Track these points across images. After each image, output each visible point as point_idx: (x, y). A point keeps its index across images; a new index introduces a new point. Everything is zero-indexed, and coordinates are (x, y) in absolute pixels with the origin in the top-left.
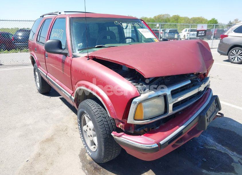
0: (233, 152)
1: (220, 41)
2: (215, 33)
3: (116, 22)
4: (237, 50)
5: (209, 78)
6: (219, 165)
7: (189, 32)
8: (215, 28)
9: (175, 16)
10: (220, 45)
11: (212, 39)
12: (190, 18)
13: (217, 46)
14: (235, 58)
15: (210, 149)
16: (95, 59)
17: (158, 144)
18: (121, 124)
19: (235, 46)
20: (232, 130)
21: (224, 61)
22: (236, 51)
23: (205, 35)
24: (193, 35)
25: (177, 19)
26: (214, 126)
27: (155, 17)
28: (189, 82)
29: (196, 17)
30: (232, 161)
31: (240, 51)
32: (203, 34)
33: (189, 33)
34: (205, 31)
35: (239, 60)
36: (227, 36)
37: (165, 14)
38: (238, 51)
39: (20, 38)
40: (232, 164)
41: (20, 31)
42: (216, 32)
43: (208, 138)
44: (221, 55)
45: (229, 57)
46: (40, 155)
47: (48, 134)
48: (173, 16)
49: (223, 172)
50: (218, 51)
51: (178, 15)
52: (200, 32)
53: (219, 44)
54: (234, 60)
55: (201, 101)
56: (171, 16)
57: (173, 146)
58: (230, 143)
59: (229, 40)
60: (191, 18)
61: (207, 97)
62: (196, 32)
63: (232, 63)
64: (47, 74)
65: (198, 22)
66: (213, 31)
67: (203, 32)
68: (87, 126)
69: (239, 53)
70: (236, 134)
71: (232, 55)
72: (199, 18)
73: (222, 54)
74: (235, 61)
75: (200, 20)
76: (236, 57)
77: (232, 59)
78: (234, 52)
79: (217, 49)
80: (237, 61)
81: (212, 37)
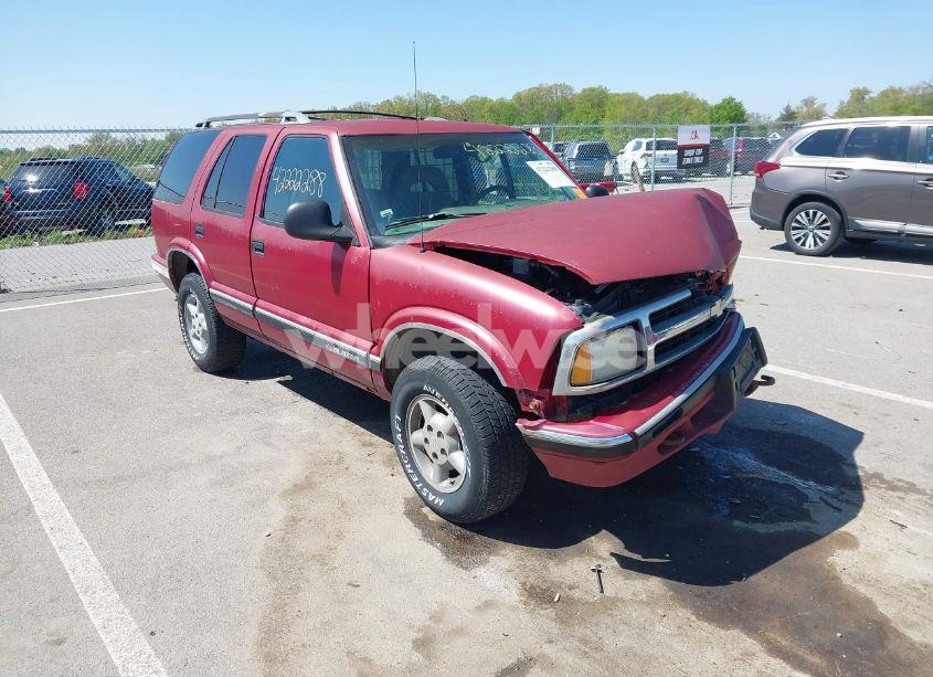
0: (807, 480)
1: (757, 181)
2: (736, 154)
3: (468, 144)
4: (811, 211)
5: (732, 286)
6: (772, 509)
7: (649, 152)
8: (738, 135)
9: (592, 90)
10: (756, 197)
11: (729, 175)
12: (646, 98)
13: (750, 201)
14: (806, 236)
15: (747, 479)
16: (443, 249)
17: (632, 434)
18: (536, 402)
19: (803, 198)
20: (804, 433)
21: (773, 248)
22: (807, 215)
23: (705, 164)
24: (664, 160)
25: (597, 101)
26: (754, 428)
27: (518, 97)
28: (688, 294)
29: (665, 93)
30: (804, 498)
31: (820, 213)
32: (697, 160)
33: (650, 155)
34: (705, 148)
35: (821, 245)
36: (775, 166)
37: (556, 85)
38: (815, 214)
39: (31, 191)
40: (806, 505)
41: (30, 164)
42: (740, 150)
43: (741, 456)
44: (762, 228)
45: (788, 236)
46: (294, 520)
47: (292, 472)
48: (584, 90)
49: (783, 521)
50: (753, 218)
51: (601, 86)
52: (688, 153)
53: (754, 194)
54: (803, 244)
55: (718, 341)
56: (578, 90)
57: (661, 448)
58: (798, 462)
59: (783, 178)
60: (651, 98)
61: (732, 331)
62: (676, 152)
63: (799, 253)
64: (255, 305)
65: (675, 110)
66: (732, 144)
67: (700, 151)
68: (430, 428)
69: (817, 221)
70: (812, 441)
71: (798, 228)
72: (677, 99)
73: (765, 225)
74: (807, 247)
75: (681, 106)
76: (811, 234)
77: (798, 240)
78: (802, 218)
79: (747, 211)
80: (813, 247)
81: (729, 167)
